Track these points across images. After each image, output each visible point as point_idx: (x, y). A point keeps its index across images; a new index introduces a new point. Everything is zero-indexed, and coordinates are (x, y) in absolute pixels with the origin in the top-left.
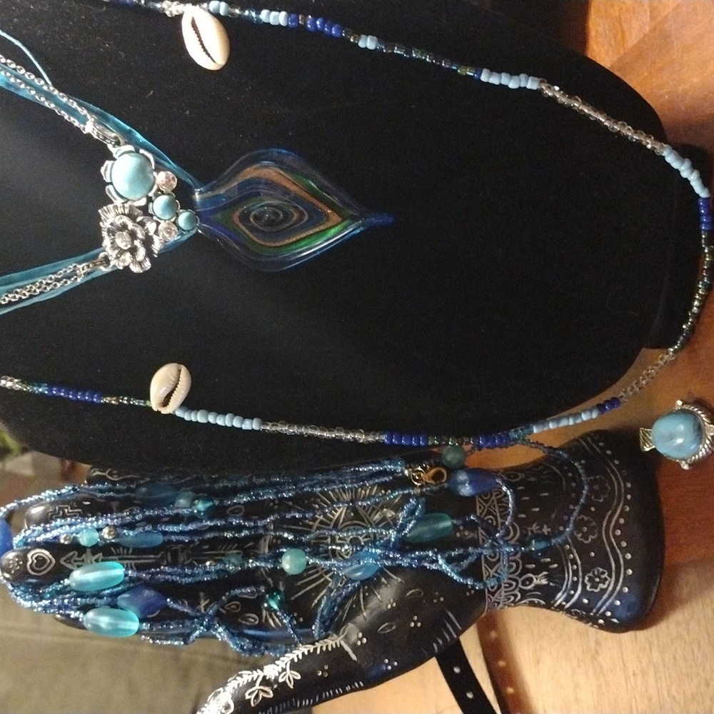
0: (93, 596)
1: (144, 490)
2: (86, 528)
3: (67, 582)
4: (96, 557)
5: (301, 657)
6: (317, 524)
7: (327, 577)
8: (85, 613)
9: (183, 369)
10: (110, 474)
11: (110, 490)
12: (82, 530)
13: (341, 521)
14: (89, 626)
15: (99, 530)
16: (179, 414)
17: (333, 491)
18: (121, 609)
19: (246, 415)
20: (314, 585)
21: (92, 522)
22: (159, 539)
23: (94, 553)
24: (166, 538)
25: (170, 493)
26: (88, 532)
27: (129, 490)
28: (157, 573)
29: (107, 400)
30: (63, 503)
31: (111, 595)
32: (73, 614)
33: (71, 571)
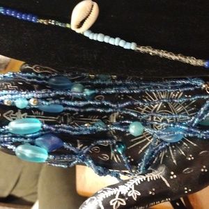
0: (21, 137)
1: (53, 80)
2: (21, 97)
3: (7, 127)
4: (24, 115)
5: (139, 182)
6: (144, 110)
7: (148, 138)
8: (16, 146)
9: (96, 5)
10: (35, 68)
11: (34, 78)
12: (18, 98)
13: (158, 109)
14: (18, 154)
15: (28, 100)
16: (86, 34)
17: (155, 92)
18: (37, 146)
19: (128, 40)
20: (140, 142)
21: (24, 94)
22: (61, 108)
23: (22, 113)
24: (65, 108)
25: (68, 84)
26: (22, 100)
27: (46, 79)
28: (59, 128)
29: (41, 21)
30: (7, 81)
31: (32, 138)
32: (10, 147)
33: (9, 122)
